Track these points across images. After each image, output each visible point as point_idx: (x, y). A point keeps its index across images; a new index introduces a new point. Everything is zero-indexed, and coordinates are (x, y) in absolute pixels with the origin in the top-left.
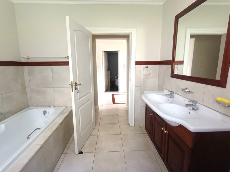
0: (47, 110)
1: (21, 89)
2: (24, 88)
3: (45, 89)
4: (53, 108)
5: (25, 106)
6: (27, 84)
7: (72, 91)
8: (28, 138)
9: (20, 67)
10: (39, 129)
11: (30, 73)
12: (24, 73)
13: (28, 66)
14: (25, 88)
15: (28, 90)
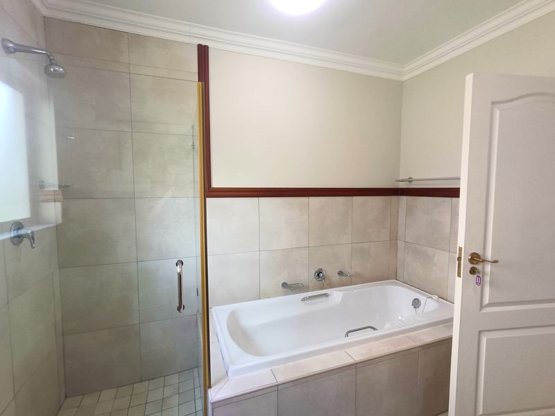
0: (422, 299)
1: (389, 239)
2: (394, 239)
3: (430, 251)
4: (437, 301)
5: (389, 274)
6: (400, 233)
7: (459, 275)
8: (347, 335)
9: (394, 198)
10: (374, 329)
11: (410, 211)
12: (400, 210)
13: (408, 197)
14: (397, 240)
15: (401, 244)
